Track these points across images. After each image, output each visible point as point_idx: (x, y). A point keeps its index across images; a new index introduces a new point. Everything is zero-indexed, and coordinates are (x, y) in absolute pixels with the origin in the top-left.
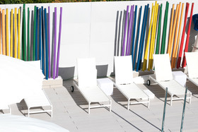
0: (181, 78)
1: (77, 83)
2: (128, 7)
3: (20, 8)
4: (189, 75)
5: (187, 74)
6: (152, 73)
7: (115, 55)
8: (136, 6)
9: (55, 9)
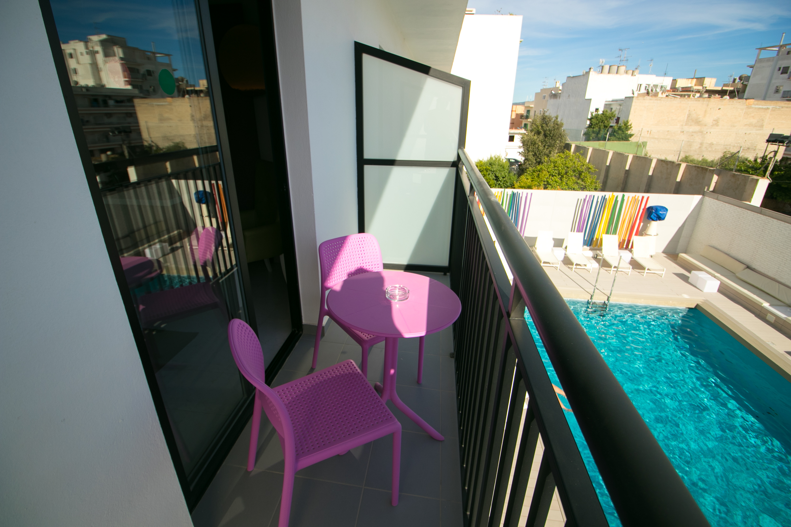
0: (626, 255)
1: (536, 249)
2: (586, 196)
3: (502, 191)
4: (634, 254)
5: (633, 254)
6: (601, 250)
7: (571, 231)
8: (594, 196)
9: (527, 194)
